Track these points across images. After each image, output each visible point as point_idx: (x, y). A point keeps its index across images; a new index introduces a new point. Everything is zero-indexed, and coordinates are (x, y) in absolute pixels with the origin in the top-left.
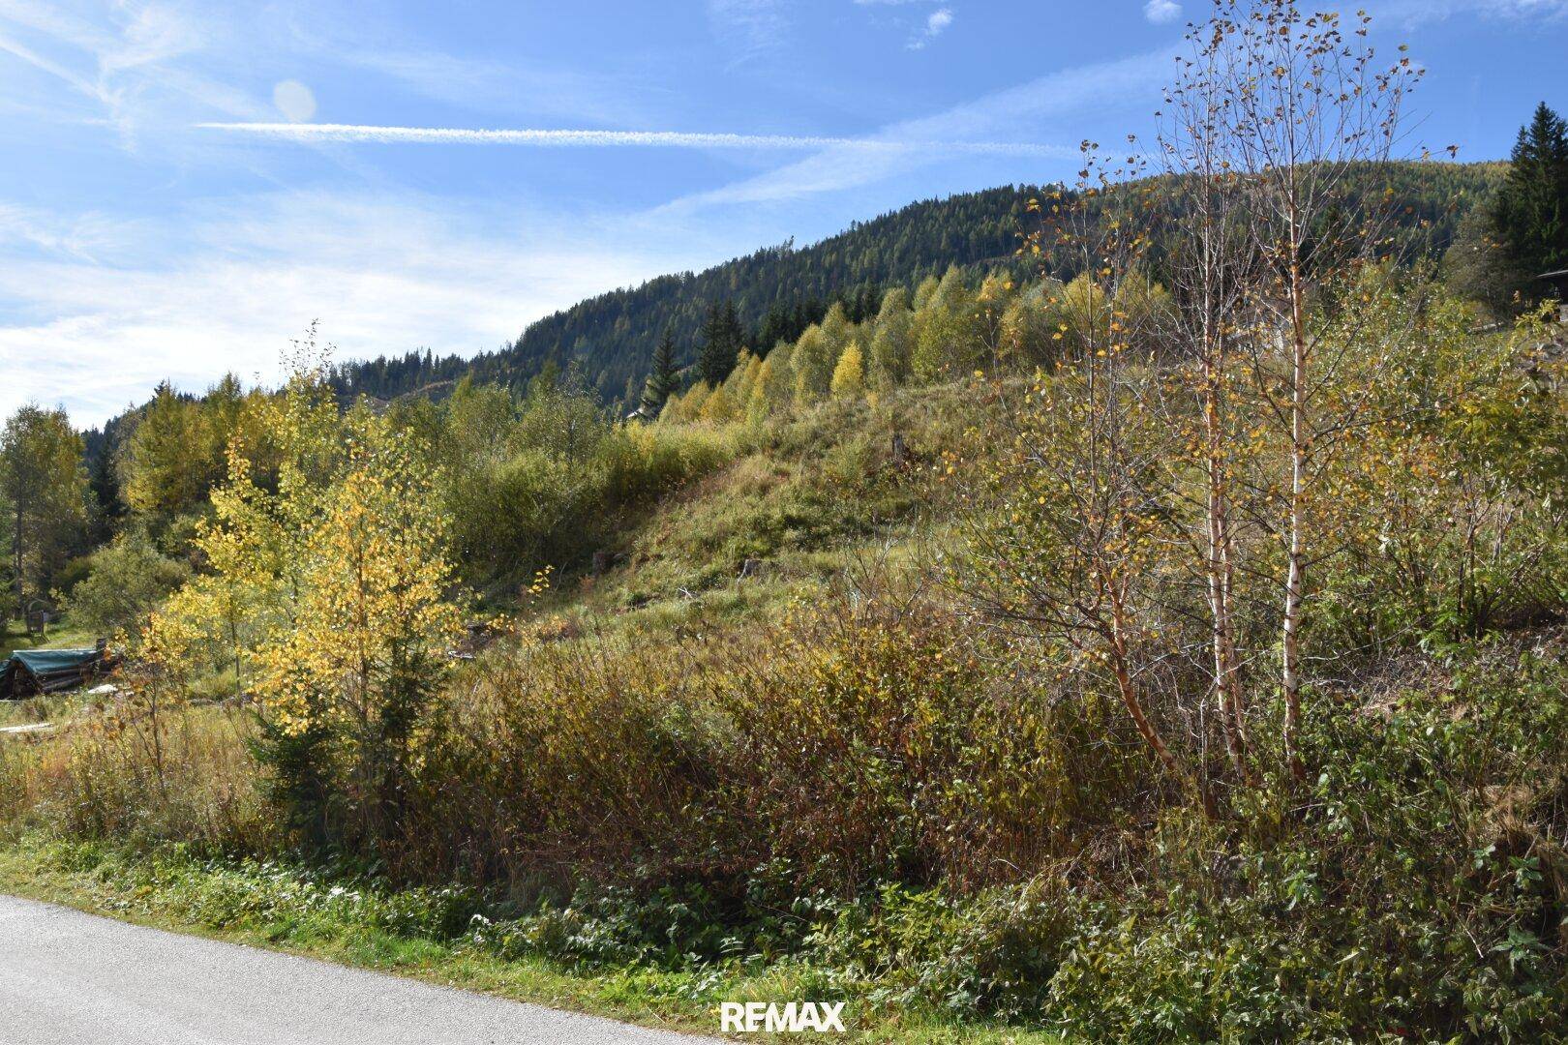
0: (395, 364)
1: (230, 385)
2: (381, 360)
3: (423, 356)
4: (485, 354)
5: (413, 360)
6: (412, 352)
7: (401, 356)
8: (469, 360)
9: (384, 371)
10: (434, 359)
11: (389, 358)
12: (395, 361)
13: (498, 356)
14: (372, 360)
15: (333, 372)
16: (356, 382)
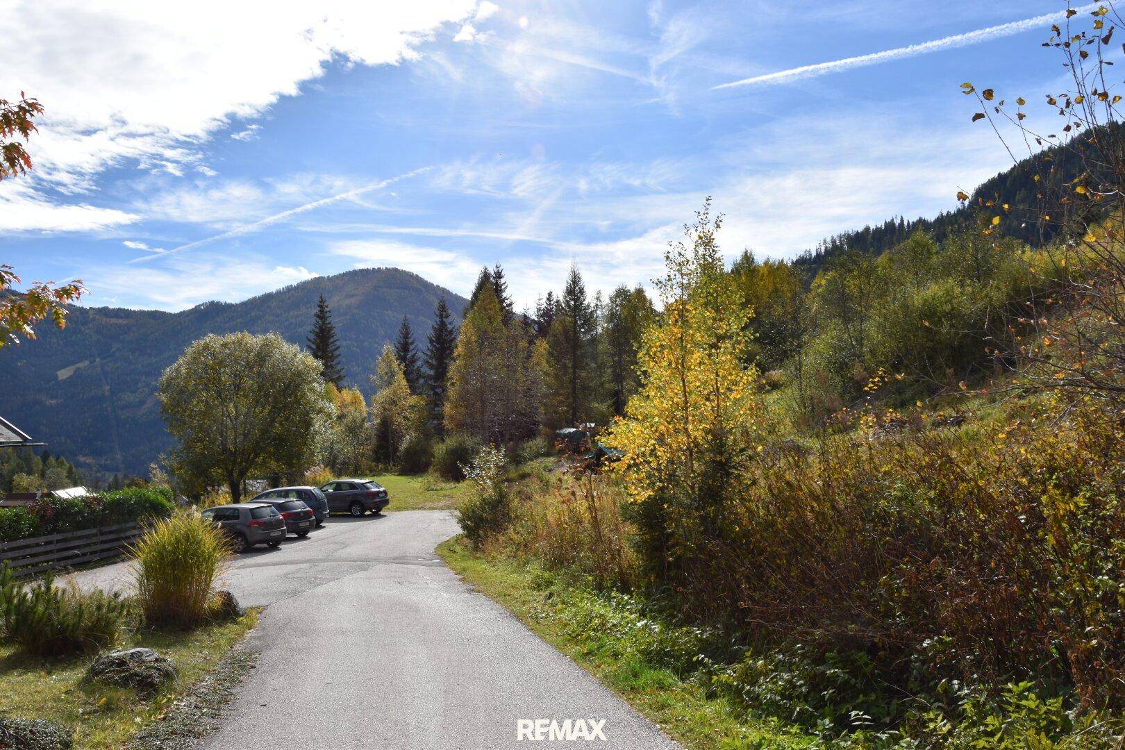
0: (878, 230)
1: (748, 258)
2: (867, 229)
3: (897, 222)
4: (945, 214)
5: (890, 226)
6: (889, 220)
7: (881, 224)
8: (933, 220)
9: (870, 236)
10: (906, 223)
11: (872, 227)
12: (877, 229)
13: (955, 214)
14: (860, 230)
15: (834, 242)
16: (850, 247)
